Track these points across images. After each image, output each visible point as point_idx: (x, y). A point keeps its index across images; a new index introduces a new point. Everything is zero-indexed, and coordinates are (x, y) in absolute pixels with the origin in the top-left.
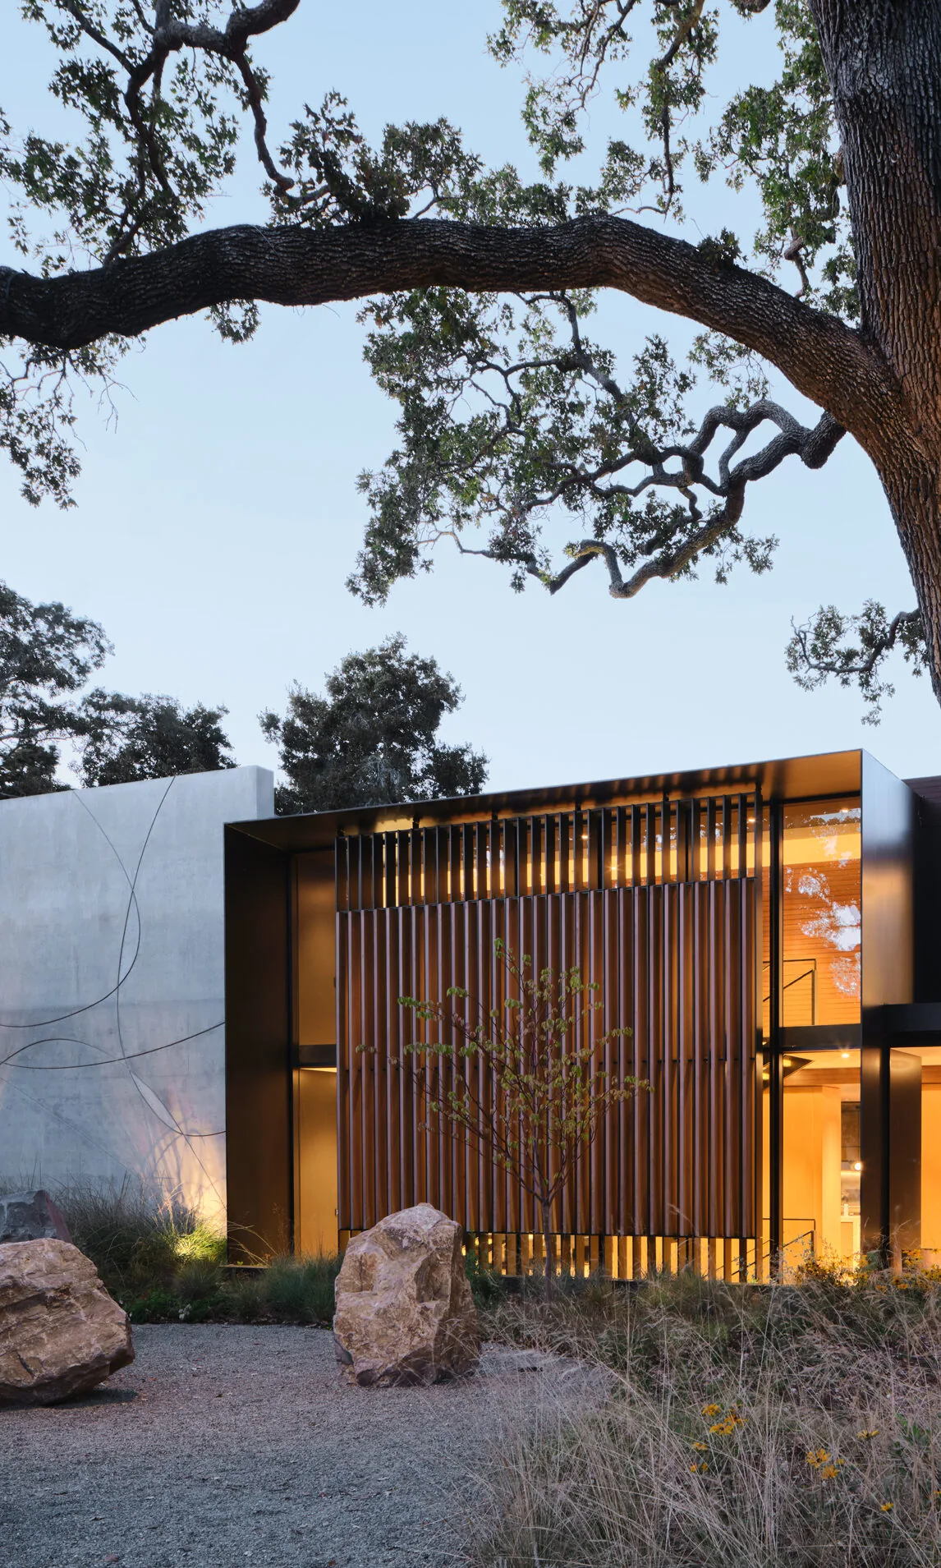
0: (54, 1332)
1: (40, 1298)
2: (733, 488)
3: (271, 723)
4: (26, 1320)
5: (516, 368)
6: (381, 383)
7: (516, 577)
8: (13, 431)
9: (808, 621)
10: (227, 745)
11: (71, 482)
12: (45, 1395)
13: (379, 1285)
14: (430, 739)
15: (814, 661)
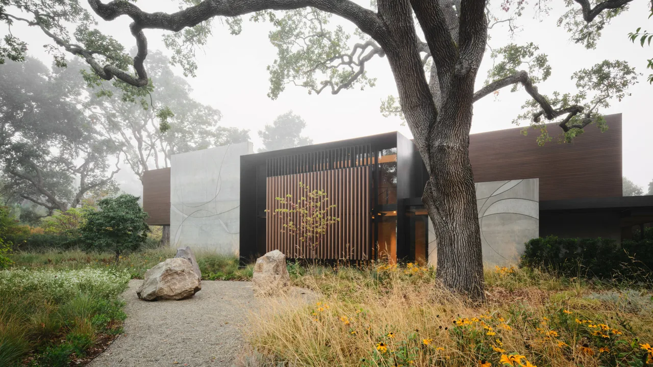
0: (180, 282)
1: (176, 273)
2: (361, 64)
3: (260, 133)
4: (173, 278)
5: (307, 37)
6: (273, 44)
7: (309, 91)
8: (181, 59)
9: (385, 99)
10: (250, 139)
11: (195, 71)
12: (177, 298)
13: (264, 271)
14: (299, 136)
15: (387, 110)
